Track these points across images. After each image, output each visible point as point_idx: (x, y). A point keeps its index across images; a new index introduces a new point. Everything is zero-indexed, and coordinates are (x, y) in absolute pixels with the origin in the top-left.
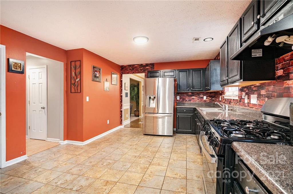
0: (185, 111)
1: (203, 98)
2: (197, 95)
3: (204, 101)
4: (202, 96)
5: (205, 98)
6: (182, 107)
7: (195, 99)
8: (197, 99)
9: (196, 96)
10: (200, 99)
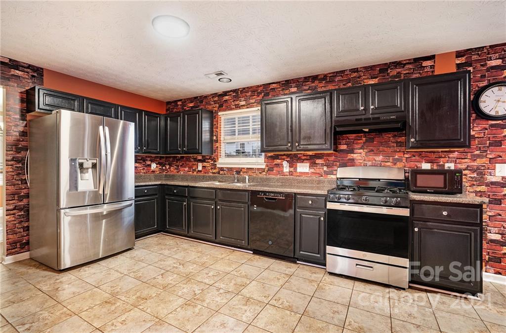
0: (146, 191)
1: (150, 166)
2: (141, 161)
3: (152, 171)
4: (148, 163)
5: (154, 166)
6: (147, 184)
7: (139, 167)
8: (141, 169)
9: (141, 163)
10: (146, 168)
